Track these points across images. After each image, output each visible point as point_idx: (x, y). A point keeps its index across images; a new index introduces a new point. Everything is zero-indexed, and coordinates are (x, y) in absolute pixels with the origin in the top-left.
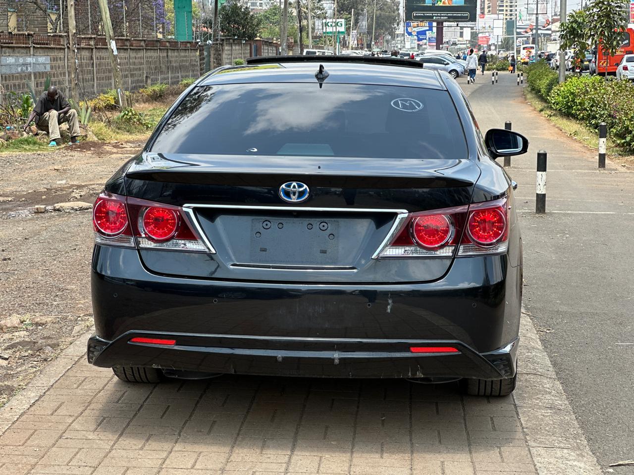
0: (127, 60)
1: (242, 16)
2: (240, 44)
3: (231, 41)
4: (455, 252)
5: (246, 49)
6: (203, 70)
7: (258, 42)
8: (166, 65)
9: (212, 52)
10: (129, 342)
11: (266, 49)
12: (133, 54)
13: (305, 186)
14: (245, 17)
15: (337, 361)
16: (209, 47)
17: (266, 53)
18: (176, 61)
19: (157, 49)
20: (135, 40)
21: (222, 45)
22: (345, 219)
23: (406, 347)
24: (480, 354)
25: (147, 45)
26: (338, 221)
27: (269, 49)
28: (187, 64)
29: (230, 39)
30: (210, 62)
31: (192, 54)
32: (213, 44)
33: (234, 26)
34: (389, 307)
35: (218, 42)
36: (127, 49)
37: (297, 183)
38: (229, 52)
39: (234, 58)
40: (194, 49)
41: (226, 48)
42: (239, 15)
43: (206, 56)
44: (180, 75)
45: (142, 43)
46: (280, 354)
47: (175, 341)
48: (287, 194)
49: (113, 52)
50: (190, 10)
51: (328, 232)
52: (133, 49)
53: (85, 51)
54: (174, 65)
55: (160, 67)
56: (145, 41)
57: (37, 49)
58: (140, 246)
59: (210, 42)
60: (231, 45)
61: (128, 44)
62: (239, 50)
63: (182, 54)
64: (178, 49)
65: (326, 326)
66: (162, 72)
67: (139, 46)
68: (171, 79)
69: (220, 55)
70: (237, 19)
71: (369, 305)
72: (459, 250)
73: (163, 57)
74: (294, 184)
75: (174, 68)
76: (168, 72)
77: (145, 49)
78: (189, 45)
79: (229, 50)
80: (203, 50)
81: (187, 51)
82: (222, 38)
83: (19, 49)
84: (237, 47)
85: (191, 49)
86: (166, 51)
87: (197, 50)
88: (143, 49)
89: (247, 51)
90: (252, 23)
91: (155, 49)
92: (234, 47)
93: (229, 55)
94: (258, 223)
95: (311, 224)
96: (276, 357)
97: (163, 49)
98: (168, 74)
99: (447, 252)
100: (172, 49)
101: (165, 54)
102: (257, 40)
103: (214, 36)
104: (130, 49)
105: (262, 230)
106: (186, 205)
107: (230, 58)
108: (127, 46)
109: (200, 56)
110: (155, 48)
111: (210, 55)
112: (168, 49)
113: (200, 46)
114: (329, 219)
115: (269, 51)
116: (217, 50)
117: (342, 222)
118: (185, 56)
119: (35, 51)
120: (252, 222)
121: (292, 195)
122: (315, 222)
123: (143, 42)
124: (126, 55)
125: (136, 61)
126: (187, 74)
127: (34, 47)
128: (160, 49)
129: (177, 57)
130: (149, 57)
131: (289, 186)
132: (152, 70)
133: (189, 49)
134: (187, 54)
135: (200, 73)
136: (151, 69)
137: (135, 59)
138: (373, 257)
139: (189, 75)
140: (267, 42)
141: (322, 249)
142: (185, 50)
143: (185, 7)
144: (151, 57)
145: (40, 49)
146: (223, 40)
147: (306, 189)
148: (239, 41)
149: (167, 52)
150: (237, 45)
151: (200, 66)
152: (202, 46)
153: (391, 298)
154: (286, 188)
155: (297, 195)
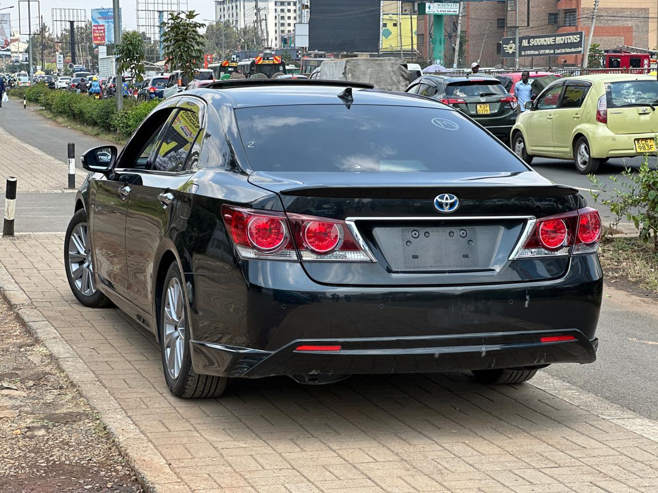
4: (571, 251)
10: (294, 351)
13: (455, 198)
15: (484, 354)
22: (480, 227)
26: (474, 229)
34: (527, 302)
37: (449, 195)
47: (340, 346)
48: (441, 205)
51: (468, 238)
58: (304, 258)
65: (476, 322)
71: (511, 302)
74: (446, 195)
94: (409, 233)
95: (453, 232)
96: (433, 355)
105: (412, 239)
106: (348, 218)
114: (467, 227)
117: (478, 229)
120: (403, 232)
121: (444, 206)
122: (456, 231)
131: (442, 198)
138: (510, 259)
141: (465, 254)
147: (456, 200)
153: (529, 294)
154: (440, 200)
155: (448, 206)
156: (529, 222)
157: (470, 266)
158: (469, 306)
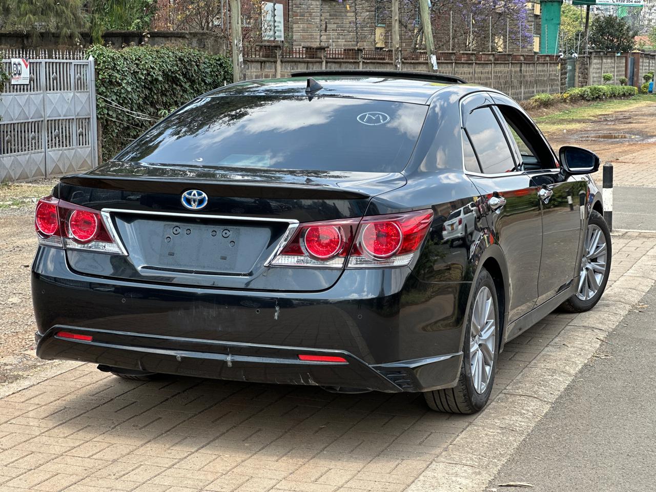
0: (471, 75)
1: (617, 27)
2: (613, 57)
3: (602, 54)
4: (346, 263)
5: (620, 63)
6: (565, 84)
7: (636, 55)
8: (519, 79)
9: (577, 66)
10: (55, 337)
11: (646, 63)
12: (478, 69)
13: (204, 195)
14: (620, 29)
15: (230, 364)
16: (574, 61)
17: (646, 66)
18: (530, 76)
19: (509, 63)
20: (484, 54)
21: (590, 58)
22: (246, 228)
23: (295, 354)
24: (370, 366)
25: (496, 60)
26: (239, 229)
27: (650, 62)
28: (546, 79)
29: (600, 52)
30: (574, 76)
31: (553, 68)
32: (579, 57)
33: (608, 38)
34: (276, 314)
35: (585, 55)
36: (473, 63)
37: (197, 192)
38: (599, 66)
39: (604, 72)
40: (554, 63)
41: (595, 61)
42: (613, 26)
43: (570, 70)
44: (535, 89)
45: (491, 58)
46: (179, 354)
47: (92, 337)
48: (188, 201)
49: (433, 66)
50: (558, 22)
51: (230, 239)
52: (479, 64)
53: (422, 66)
54: (529, 79)
55: (511, 81)
56: (493, 55)
57: (367, 65)
58: (67, 246)
59: (576, 55)
60: (601, 58)
61: (473, 59)
62: (611, 63)
63: (540, 68)
64: (534, 63)
65: (220, 329)
66: (513, 87)
67: (487, 61)
68: (524, 93)
69: (587, 69)
70: (611, 30)
71: (258, 311)
72: (349, 261)
73: (515, 72)
74: (195, 192)
75: (529, 83)
76: (521, 86)
77: (494, 63)
78: (548, 59)
79: (598, 64)
80: (566, 64)
81: (546, 65)
82: (591, 51)
83: (347, 64)
84: (609, 61)
85: (550, 63)
86: (519, 65)
87: (558, 63)
88: (491, 64)
89: (621, 65)
90: (627, 35)
91: (505, 63)
92: (604, 60)
93: (598, 69)
94: (169, 228)
95: (215, 231)
96: (175, 357)
97: (516, 63)
98: (521, 89)
99: (338, 263)
100: (527, 63)
101: (518, 69)
102: (635, 53)
103: (581, 50)
104: (476, 63)
105: (172, 236)
107: (599, 73)
108: (473, 61)
109: (562, 70)
110: (507, 62)
111: (575, 70)
112: (521, 63)
113: (561, 59)
114: (231, 227)
115: (651, 65)
116: (583, 64)
117: (243, 230)
118: (543, 71)
119: (364, 66)
120: (164, 228)
121: (192, 203)
122: (219, 229)
123: (492, 56)
124: (471, 70)
125: (483, 76)
126: (545, 89)
127: (363, 62)
128: (511, 63)
129: (532, 71)
130: (499, 71)
131: (190, 194)
132: (501, 85)
133: (547, 63)
134: (545, 68)
135: (561, 88)
136: (501, 83)
137: (481, 74)
138: (264, 265)
139: (547, 90)
140: (649, 54)
141: (223, 255)
142: (543, 63)
143: (552, 19)
144: (501, 72)
145: (370, 65)
146: (591, 53)
147: (205, 197)
148: (612, 54)
149: (521, 67)
150: (609, 58)
151: (561, 80)
152: (564, 60)
153: (278, 305)
154: (187, 196)
155: (197, 203)
156: (290, 226)
157: (226, 269)
158: (210, 310)
